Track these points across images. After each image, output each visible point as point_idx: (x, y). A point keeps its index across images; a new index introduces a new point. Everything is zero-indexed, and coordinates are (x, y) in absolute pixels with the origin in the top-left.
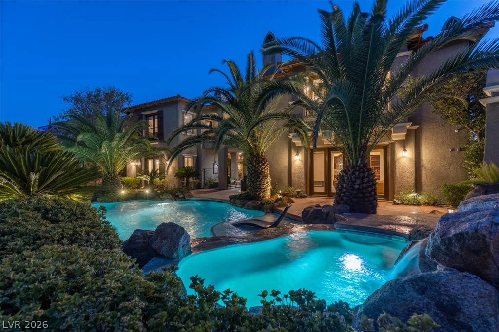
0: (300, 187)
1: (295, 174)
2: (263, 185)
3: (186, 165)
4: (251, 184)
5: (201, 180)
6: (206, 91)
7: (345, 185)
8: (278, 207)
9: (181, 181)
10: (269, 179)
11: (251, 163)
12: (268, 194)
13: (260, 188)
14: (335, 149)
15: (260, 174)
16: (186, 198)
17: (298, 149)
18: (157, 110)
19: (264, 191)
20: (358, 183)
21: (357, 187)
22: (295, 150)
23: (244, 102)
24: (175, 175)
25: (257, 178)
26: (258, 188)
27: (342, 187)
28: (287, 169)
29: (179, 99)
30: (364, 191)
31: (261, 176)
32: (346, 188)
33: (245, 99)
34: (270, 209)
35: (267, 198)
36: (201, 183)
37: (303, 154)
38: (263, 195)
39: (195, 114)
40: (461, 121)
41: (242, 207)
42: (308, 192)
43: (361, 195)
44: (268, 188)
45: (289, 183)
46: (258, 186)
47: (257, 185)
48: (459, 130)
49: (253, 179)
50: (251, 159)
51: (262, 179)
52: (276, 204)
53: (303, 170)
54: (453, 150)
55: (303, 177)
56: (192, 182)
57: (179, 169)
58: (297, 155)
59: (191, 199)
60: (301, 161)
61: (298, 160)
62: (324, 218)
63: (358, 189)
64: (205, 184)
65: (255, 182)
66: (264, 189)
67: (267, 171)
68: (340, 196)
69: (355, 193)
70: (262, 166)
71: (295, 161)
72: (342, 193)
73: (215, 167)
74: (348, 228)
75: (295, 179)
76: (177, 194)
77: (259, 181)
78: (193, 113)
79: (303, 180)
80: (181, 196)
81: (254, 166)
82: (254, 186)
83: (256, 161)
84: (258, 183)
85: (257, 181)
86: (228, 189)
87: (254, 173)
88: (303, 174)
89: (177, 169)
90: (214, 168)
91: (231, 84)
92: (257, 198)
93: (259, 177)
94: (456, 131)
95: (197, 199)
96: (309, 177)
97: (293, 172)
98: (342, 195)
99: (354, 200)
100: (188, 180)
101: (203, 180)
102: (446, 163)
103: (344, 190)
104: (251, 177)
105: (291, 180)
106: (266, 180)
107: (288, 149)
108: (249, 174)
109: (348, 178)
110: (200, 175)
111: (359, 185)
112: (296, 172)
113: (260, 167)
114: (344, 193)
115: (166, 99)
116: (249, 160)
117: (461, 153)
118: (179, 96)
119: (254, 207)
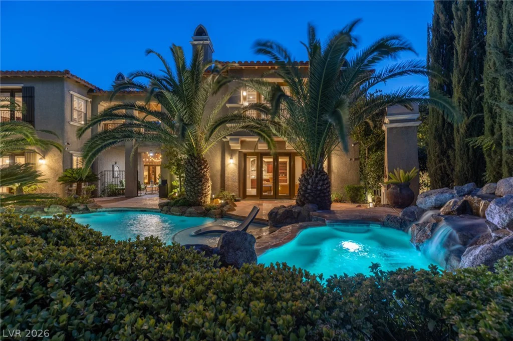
0: (234, 191)
1: (228, 178)
2: (205, 189)
3: (75, 167)
4: (191, 188)
5: (97, 187)
6: (132, 74)
7: (309, 187)
8: (227, 211)
9: (67, 188)
10: (210, 183)
11: (191, 165)
12: (208, 200)
13: (202, 193)
14: (267, 154)
15: (202, 177)
16: (91, 210)
17: (232, 152)
18: (22, 85)
19: (206, 196)
20: (320, 184)
21: (319, 188)
22: (229, 153)
23: (187, 97)
24: (57, 179)
25: (199, 182)
26: (200, 193)
27: (306, 188)
28: (220, 172)
29: (67, 75)
30: (325, 191)
31: (203, 179)
32: (310, 189)
33: (189, 93)
34: (218, 214)
35: (208, 203)
36: (98, 190)
37: (237, 158)
38: (204, 200)
39: (90, 100)
40: (359, 138)
41: (181, 215)
42: (242, 195)
43: (323, 195)
44: (209, 193)
45: (221, 187)
46: (200, 191)
47: (199, 189)
48: (354, 144)
49: (194, 183)
50: (191, 161)
51: (204, 183)
52: (225, 209)
53: (237, 174)
54: (351, 159)
55: (237, 180)
56: (84, 189)
57: (65, 171)
58: (231, 158)
59: (98, 210)
60: (235, 164)
61: (232, 163)
62: (296, 216)
63: (321, 190)
64: (103, 191)
65: (196, 187)
66: (205, 193)
67: (208, 175)
68: (304, 196)
69: (318, 193)
70: (204, 168)
71: (228, 164)
72: (307, 193)
73: (115, 170)
74: (336, 222)
75: (228, 182)
76: (73, 205)
77: (201, 185)
78: (86, 99)
79: (237, 184)
80: (81, 207)
81: (195, 168)
82: (196, 191)
83: (197, 164)
84: (200, 187)
85: (199, 185)
86: (137, 196)
87: (194, 177)
88: (237, 178)
89: (61, 171)
90: (113, 171)
91: (169, 72)
92: (199, 204)
93: (201, 181)
94: (353, 145)
95: (107, 209)
96: (242, 181)
97: (226, 175)
98: (307, 195)
99: (318, 199)
100: (79, 187)
101: (100, 186)
102: (346, 169)
103: (309, 191)
104: (191, 181)
105: (224, 184)
106: (207, 184)
107: (220, 152)
108: (189, 178)
109: (312, 180)
110: (97, 179)
111: (321, 186)
112: (230, 175)
113: (202, 169)
114: (308, 193)
115: (41, 72)
116: (189, 162)
117: (356, 161)
118: (67, 72)
119: (198, 213)
